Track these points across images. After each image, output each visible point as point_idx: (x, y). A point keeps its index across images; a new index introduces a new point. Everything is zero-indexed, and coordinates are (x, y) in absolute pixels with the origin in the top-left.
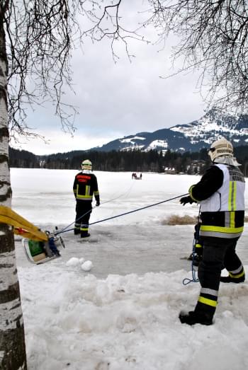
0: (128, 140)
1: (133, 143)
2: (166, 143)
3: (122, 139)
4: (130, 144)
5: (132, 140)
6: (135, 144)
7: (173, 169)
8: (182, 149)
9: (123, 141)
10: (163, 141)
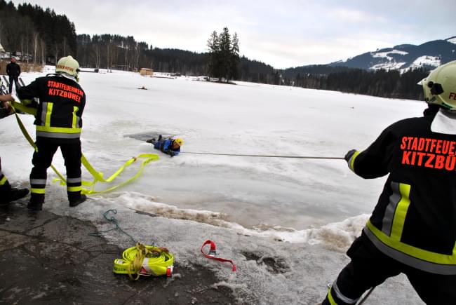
0: (383, 55)
1: (390, 58)
2: (439, 61)
3: (375, 53)
4: (385, 60)
5: (388, 55)
6: (392, 61)
9: (376, 56)
10: (434, 58)
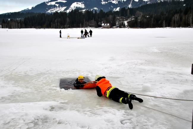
0: (53, 3)
1: (57, 5)
2: (83, 5)
3: (48, 2)
4: (55, 6)
5: (56, 3)
6: (59, 6)
7: (108, 25)
8: (96, 8)
9: (49, 4)
10: (80, 3)
